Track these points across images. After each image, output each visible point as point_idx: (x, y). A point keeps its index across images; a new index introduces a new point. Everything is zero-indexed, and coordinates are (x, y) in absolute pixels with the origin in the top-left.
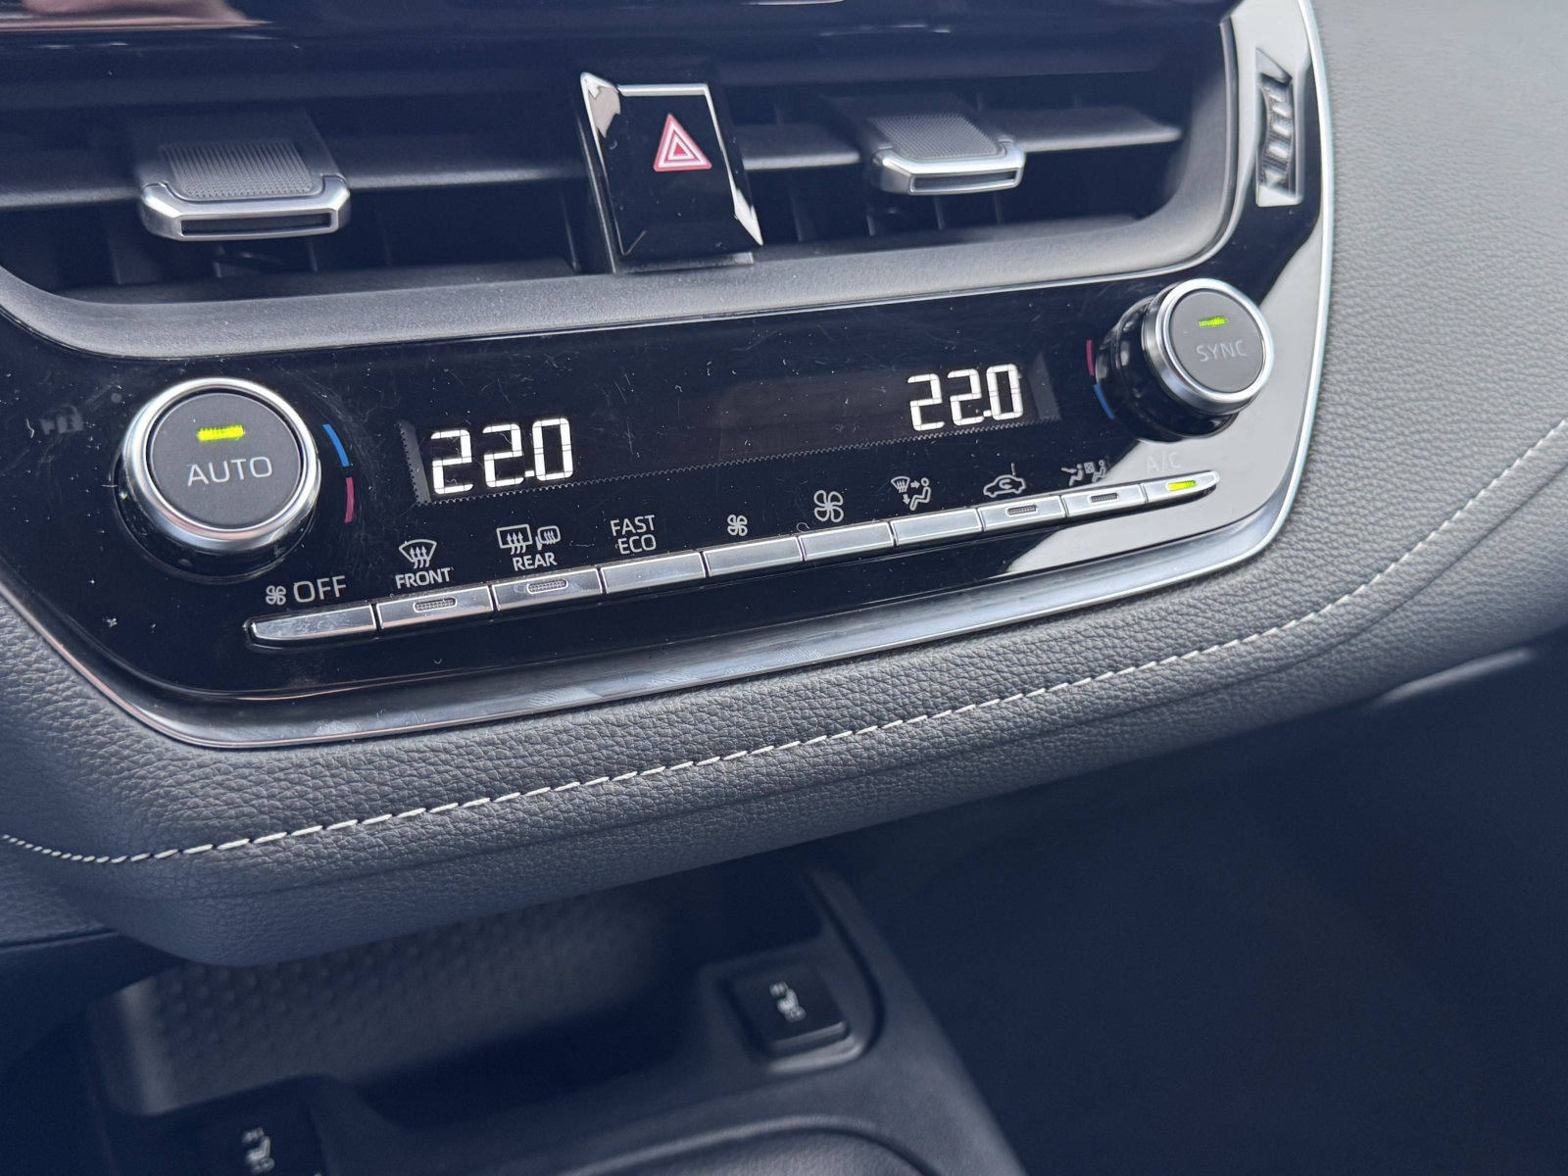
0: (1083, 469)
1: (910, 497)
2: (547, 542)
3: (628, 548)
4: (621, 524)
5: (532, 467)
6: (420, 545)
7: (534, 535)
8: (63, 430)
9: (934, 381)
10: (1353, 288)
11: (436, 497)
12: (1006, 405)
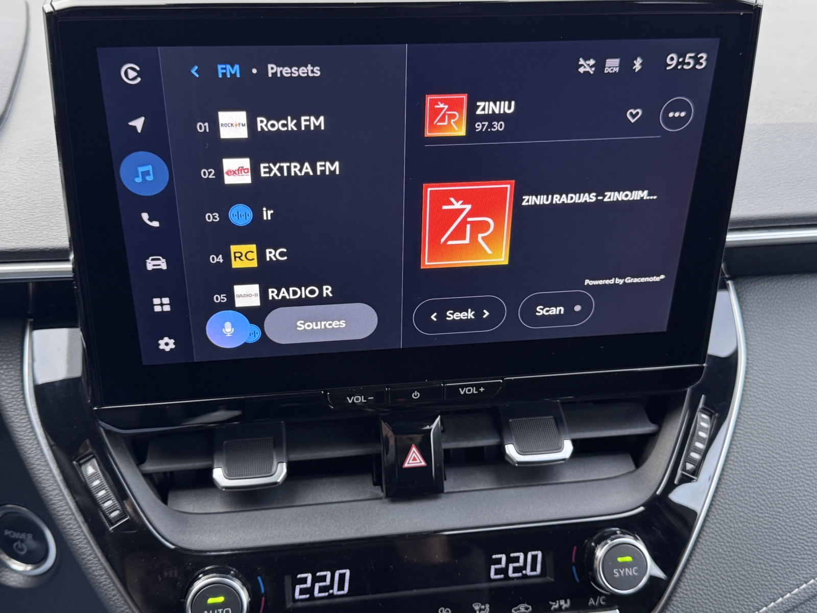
0: (559, 603)
1: (480, 612)
5: (333, 589)
8: (171, 576)
9: (504, 557)
10: (716, 519)
11: (295, 601)
12: (534, 568)
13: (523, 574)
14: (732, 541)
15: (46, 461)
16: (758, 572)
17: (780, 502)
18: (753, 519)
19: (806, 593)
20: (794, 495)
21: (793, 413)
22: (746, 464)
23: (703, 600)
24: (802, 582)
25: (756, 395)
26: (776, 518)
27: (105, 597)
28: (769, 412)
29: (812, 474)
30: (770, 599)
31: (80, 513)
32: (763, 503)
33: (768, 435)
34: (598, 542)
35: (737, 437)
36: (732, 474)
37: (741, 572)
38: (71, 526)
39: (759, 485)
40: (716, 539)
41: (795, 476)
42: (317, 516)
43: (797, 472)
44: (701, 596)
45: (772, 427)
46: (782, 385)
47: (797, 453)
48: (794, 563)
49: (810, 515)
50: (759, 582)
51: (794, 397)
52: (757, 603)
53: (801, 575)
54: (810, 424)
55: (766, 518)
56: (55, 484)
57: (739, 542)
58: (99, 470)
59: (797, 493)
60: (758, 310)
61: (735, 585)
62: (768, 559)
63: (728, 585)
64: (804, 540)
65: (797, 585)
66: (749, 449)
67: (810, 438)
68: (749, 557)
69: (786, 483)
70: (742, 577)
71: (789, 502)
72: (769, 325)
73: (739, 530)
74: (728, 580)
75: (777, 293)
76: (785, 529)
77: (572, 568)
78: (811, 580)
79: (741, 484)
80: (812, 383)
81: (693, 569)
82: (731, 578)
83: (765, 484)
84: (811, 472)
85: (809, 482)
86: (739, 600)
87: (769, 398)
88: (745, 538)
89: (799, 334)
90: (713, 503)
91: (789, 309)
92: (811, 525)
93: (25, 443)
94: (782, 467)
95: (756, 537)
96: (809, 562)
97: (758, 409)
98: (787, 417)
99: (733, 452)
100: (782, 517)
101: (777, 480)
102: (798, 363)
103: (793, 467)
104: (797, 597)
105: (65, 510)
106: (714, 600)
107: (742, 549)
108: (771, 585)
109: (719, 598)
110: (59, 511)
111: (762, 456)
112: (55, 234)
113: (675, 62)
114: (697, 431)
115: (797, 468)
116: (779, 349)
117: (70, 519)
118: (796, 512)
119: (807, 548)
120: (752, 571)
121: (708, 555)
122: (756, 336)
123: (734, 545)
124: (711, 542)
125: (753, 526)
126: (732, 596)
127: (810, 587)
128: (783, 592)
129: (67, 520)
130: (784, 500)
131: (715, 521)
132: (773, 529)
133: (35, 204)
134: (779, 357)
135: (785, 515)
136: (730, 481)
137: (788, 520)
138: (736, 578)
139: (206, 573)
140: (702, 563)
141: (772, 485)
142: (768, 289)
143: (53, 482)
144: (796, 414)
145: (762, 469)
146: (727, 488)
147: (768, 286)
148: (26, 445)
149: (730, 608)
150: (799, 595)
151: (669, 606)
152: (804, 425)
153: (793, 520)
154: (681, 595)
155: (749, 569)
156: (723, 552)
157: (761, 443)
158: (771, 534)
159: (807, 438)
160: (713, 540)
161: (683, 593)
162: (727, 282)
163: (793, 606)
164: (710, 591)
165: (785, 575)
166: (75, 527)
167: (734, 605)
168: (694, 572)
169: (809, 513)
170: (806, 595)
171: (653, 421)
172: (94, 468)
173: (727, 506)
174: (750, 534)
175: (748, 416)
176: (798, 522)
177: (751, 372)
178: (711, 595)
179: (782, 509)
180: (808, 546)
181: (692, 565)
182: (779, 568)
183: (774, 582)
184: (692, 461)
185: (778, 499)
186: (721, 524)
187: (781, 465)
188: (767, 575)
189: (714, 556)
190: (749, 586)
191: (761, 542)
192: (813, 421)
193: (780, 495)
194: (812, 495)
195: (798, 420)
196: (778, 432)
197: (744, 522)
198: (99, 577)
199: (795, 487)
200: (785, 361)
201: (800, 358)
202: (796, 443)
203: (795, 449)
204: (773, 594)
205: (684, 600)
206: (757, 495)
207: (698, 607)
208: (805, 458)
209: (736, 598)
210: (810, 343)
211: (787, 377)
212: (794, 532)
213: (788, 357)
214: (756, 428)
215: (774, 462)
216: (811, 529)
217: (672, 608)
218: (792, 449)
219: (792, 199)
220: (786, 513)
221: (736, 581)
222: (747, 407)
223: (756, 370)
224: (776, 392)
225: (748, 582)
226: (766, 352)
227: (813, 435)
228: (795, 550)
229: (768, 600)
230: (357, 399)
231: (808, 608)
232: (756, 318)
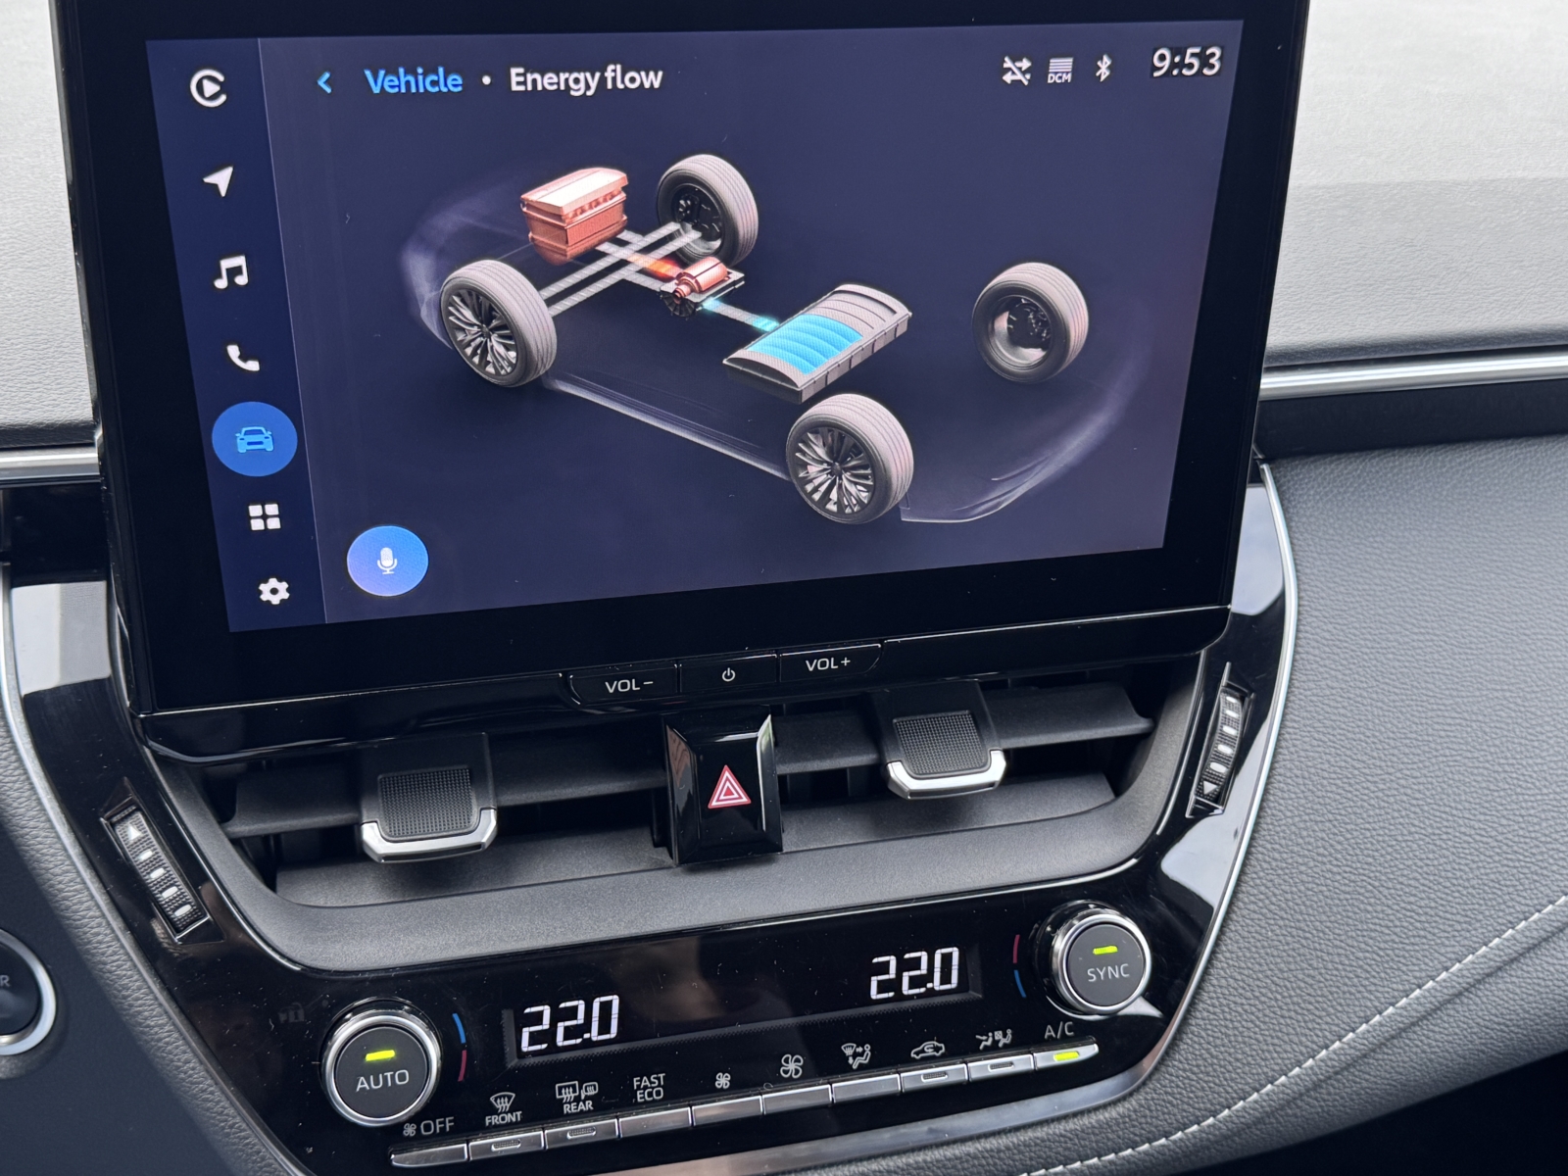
0: (993, 1037)
1: (854, 1059)
2: (589, 1094)
3: (644, 1097)
4: (641, 1081)
5: (589, 1031)
6: (504, 1096)
7: (580, 1088)
8: (292, 1020)
9: (893, 960)
10: (1260, 878)
11: (522, 1055)
12: (946, 978)
13: (928, 989)
14: (1289, 917)
15: (49, 820)
16: (1337, 969)
17: (1369, 845)
18: (1323, 876)
19: (1420, 1004)
20: (1393, 833)
21: (1383, 689)
22: (1307, 782)
23: (1244, 1023)
24: (1414, 986)
25: (1318, 659)
26: (1364, 875)
27: (168, 1065)
28: (1342, 689)
29: (1421, 796)
30: (1359, 1017)
31: (116, 914)
32: (1339, 847)
33: (1343, 729)
34: (1056, 927)
35: (1289, 733)
36: (1283, 799)
37: (1306, 972)
38: (100, 938)
39: (1331, 817)
40: (1261, 914)
41: (1392, 800)
42: (556, 902)
43: (1396, 793)
44: (1240, 1015)
45: (1349, 715)
46: (1362, 642)
47: (1395, 759)
48: (1397, 951)
49: (1421, 867)
50: (1338, 987)
51: (1385, 661)
52: (1338, 1025)
53: (1409, 974)
54: (1415, 708)
55: (1345, 875)
56: (67, 863)
57: (1301, 918)
58: (149, 832)
59: (1397, 829)
60: (1316, 513)
61: (1297, 995)
62: (1353, 947)
63: (1286, 994)
64: (1413, 911)
65: (1405, 991)
66: (1311, 754)
67: (1416, 732)
68: (1320, 944)
69: (1377, 811)
70: (1310, 981)
71: (1384, 845)
72: (1336, 538)
73: (1300, 897)
74: (1285, 986)
75: (1348, 484)
76: (1380, 892)
77: (1013, 974)
78: (1428, 982)
79: (1300, 816)
80: (1415, 637)
81: (1222, 969)
82: (1291, 982)
83: (1341, 815)
84: (1419, 791)
85: (1418, 810)
86: (1305, 1022)
87: (1342, 665)
88: (1311, 912)
89: (1388, 552)
90: (1253, 850)
91: (1370, 511)
92: (1423, 885)
93: (6, 788)
94: (1369, 784)
95: (1330, 908)
96: (1423, 950)
97: (1323, 684)
98: (1374, 696)
99: (1284, 760)
100: (1373, 872)
101: (1362, 807)
102: (1389, 603)
103: (1388, 785)
104: (1405, 1013)
105: (89, 909)
106: (1262, 1022)
107: (1306, 929)
108: (1359, 992)
109: (1272, 1018)
110: (76, 912)
111: (1333, 766)
112: (54, 397)
113: (1167, 63)
114: (1219, 724)
115: (1396, 786)
116: (1355, 579)
117: (99, 925)
118: (1397, 863)
119: (1418, 925)
120: (1326, 969)
121: (1249, 942)
122: (1314, 558)
123: (1293, 924)
124: (1252, 920)
125: (1324, 888)
126: (1293, 1014)
127: (1427, 994)
128: (1382, 1004)
129: (92, 928)
130: (1375, 842)
131: (1258, 881)
132: (1359, 894)
133: (12, 344)
134: (1355, 593)
135: (1379, 868)
136: (1280, 811)
137: (1383, 878)
138: (1299, 982)
139: (356, 1011)
140: (1238, 957)
141: (1353, 817)
142: (1332, 476)
143: (62, 858)
144: (1389, 691)
145: (1334, 788)
146: (1276, 823)
147: (1332, 472)
148: (8, 793)
149: (1291, 1037)
150: (1409, 1008)
151: (1184, 1036)
152: (1404, 710)
153: (1392, 876)
154: (1205, 1014)
155: (1321, 965)
156: (1275, 938)
157: (1332, 744)
158: (1356, 904)
159: (1411, 732)
160: (1256, 916)
161: (1208, 1012)
162: (1261, 467)
163: (1399, 1028)
164: (1255, 1006)
165: (1383, 975)
166: (107, 939)
167: (1298, 1029)
168: (1226, 973)
169: (1420, 863)
170: (1420, 1008)
171: (1143, 714)
172: (139, 828)
173: (1277, 856)
174: (1319, 904)
175: (1305, 696)
176: (1400, 879)
177: (1309, 620)
178: (1257, 1014)
179: (1373, 857)
180: (1420, 921)
181: (1221, 962)
182: (1373, 962)
183: (1364, 986)
184: (1213, 778)
185: (1366, 840)
186: (1267, 888)
187: (1368, 781)
188: (1351, 975)
189: (1258, 944)
190: (1322, 996)
191: (1339, 917)
192: (1419, 703)
193: (1368, 834)
194: (1423, 832)
195: (1394, 701)
196: (1360, 723)
197: (1308, 883)
198: (156, 1029)
199: (1393, 818)
200: (1367, 601)
201: (1391, 594)
202: (1392, 742)
203: (1391, 751)
204: (1363, 1009)
205: (1211, 1025)
206: (1327, 835)
207: (1235, 1035)
208: (1410, 766)
209: (1300, 1018)
210: (1407, 567)
211: (1371, 628)
212: (1394, 898)
213: (1372, 593)
214: (1321, 717)
215: (1354, 776)
216: (1424, 891)
217: (1191, 1039)
218: (1386, 752)
219: (1370, 313)
220: (1380, 864)
221: (1299, 988)
222: (1304, 682)
223: (1316, 617)
224: (1352, 653)
225: (1321, 988)
226: (1332, 585)
227: (1420, 727)
228: (1398, 930)
229: (1356, 1020)
230: (624, 686)
231: (1425, 1032)
232: (1314, 527)
